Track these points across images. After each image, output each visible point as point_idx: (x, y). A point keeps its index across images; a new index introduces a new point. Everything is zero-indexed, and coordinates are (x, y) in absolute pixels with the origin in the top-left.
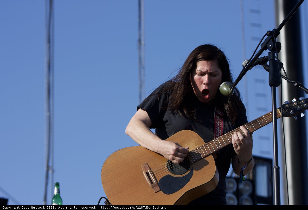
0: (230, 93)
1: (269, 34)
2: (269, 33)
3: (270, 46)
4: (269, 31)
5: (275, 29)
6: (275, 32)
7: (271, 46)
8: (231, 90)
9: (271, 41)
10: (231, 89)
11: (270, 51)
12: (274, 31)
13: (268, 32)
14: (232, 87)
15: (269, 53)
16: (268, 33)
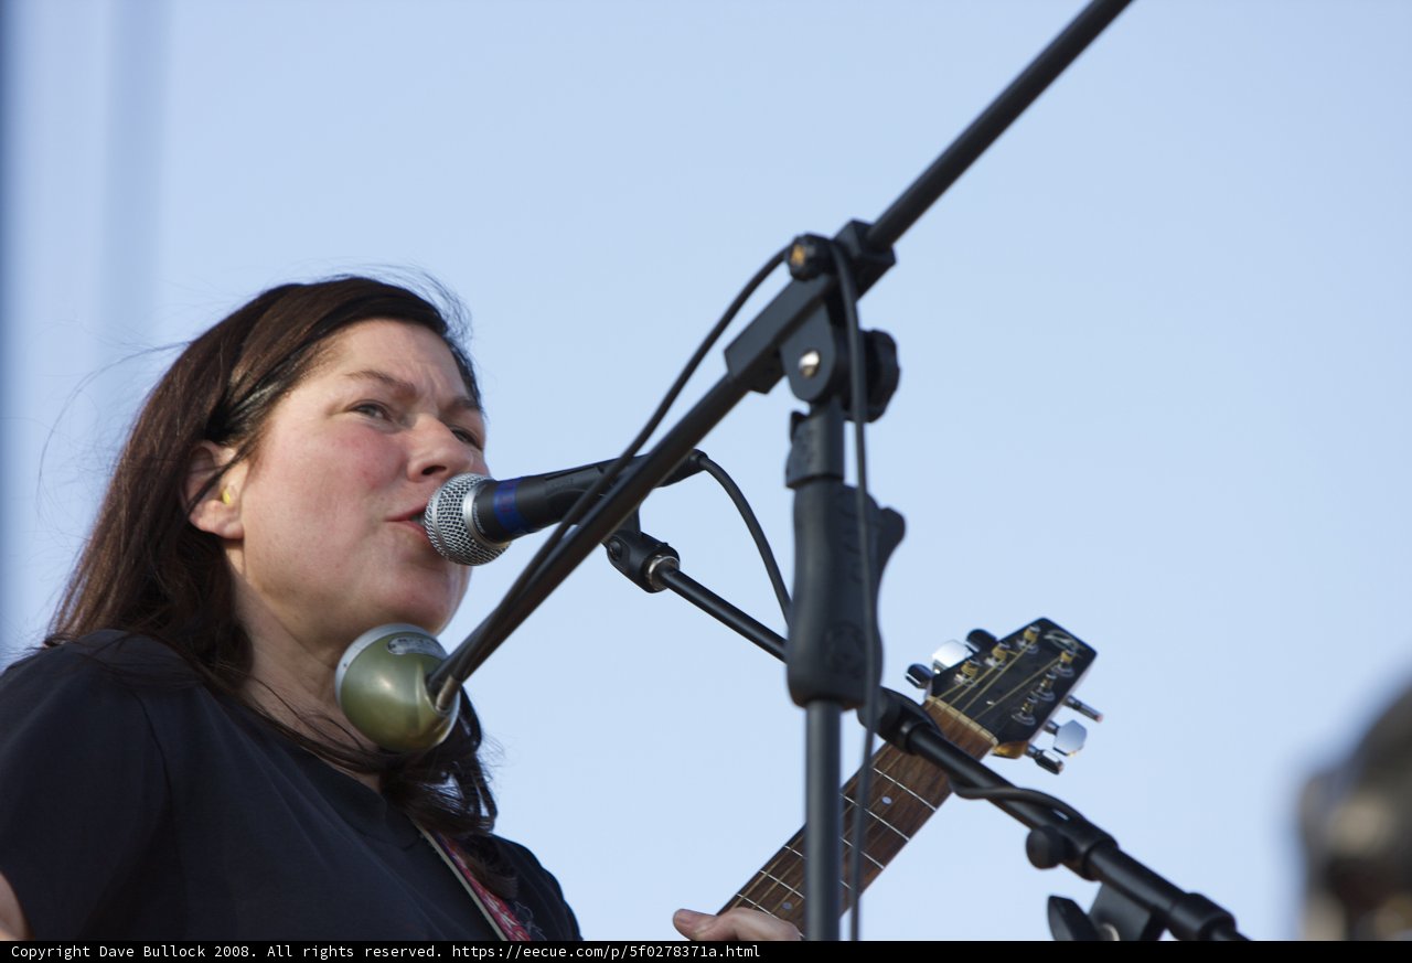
0: (424, 722)
1: (809, 260)
2: (811, 251)
3: (811, 360)
4: (811, 239)
5: (856, 226)
6: (856, 251)
7: (817, 368)
8: (434, 702)
9: (821, 319)
10: (434, 693)
11: (804, 408)
12: (851, 240)
13: (798, 241)
14: (442, 679)
15: (797, 418)
16: (799, 256)
